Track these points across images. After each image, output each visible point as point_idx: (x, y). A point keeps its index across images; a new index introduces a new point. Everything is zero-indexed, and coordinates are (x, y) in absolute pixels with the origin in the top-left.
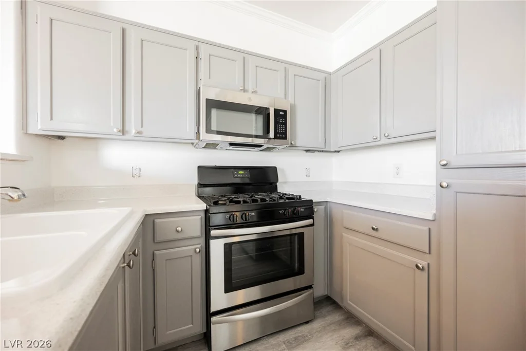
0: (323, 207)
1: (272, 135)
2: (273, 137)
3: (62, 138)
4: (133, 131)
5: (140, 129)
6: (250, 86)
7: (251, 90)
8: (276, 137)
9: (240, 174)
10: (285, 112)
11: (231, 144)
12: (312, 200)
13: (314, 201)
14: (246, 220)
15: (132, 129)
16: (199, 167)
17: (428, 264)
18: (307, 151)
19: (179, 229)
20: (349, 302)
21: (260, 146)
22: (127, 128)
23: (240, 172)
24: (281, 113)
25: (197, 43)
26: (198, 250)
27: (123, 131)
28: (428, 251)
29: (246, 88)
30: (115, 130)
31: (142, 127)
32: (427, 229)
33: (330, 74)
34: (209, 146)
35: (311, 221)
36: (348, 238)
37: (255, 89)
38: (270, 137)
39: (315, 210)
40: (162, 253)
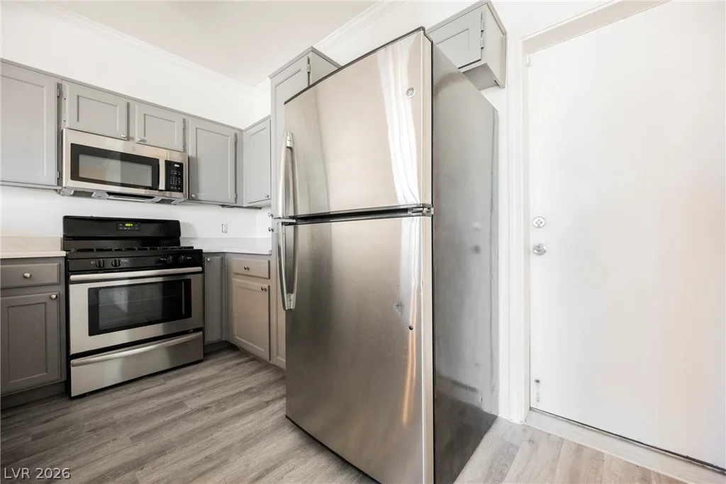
0: (219, 257)
1: (162, 186)
2: (164, 189)
6: (137, 134)
7: (137, 139)
8: (167, 189)
9: (127, 227)
10: (181, 165)
11: (110, 193)
12: (201, 250)
13: (204, 252)
14: (116, 265)
16: (66, 218)
17: (269, 286)
18: (223, 206)
19: (27, 275)
20: (238, 338)
21: (152, 197)
23: (127, 225)
24: (176, 165)
25: (59, 81)
26: (54, 296)
28: (268, 278)
29: (131, 135)
32: (267, 262)
33: (242, 131)
34: (78, 193)
35: (199, 269)
36: (236, 281)
37: (142, 138)
38: (160, 189)
39: (208, 260)
40: (5, 300)
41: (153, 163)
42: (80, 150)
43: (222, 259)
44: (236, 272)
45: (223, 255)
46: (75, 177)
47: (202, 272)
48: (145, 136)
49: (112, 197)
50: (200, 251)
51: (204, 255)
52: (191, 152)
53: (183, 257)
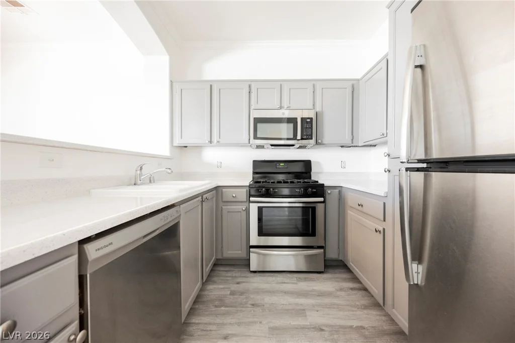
0: (337, 191)
1: (299, 137)
2: (300, 139)
3: (186, 147)
4: (216, 141)
5: (219, 140)
6: (285, 105)
7: (286, 107)
8: (302, 139)
9: (281, 166)
10: (311, 119)
11: (272, 145)
13: (325, 185)
15: (215, 139)
16: (254, 162)
17: (384, 229)
18: (342, 147)
19: (234, 195)
20: (351, 263)
21: (293, 145)
22: (212, 140)
23: (281, 164)
24: (308, 120)
25: (250, 83)
26: (244, 209)
27: (211, 142)
28: (383, 220)
29: (282, 105)
30: (207, 142)
31: (220, 138)
32: (383, 203)
33: (358, 80)
34: (258, 147)
35: (322, 199)
36: (351, 214)
37: (288, 105)
38: (298, 139)
39: (329, 192)
40: (226, 208)
41: (292, 121)
42: (258, 121)
43: (340, 192)
44: (352, 206)
45: (340, 189)
46: (256, 137)
47: (324, 202)
48: (290, 104)
49: (273, 147)
50: (323, 185)
51: (325, 188)
52: (318, 109)
53: (310, 190)
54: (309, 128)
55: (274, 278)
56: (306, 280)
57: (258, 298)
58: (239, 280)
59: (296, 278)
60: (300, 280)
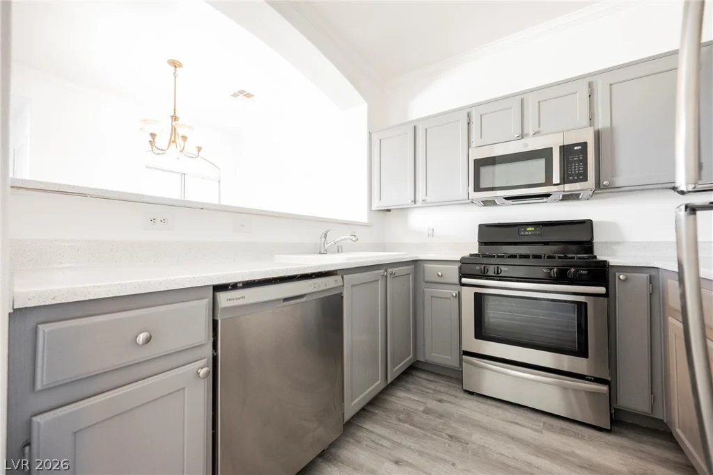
0: (644, 275)
1: (556, 180)
2: (558, 182)
3: (389, 210)
4: (421, 200)
5: (425, 197)
6: (530, 129)
7: (532, 133)
8: (565, 180)
9: (528, 231)
10: (584, 144)
11: (507, 198)
12: (608, 262)
14: (498, 273)
15: (420, 197)
16: (480, 226)
19: (440, 274)
20: (677, 430)
21: (548, 195)
22: (417, 199)
23: (529, 229)
24: (576, 148)
25: (468, 110)
26: (454, 295)
27: (415, 201)
29: (525, 131)
30: (410, 201)
31: (427, 194)
34: (487, 203)
35: (602, 290)
36: (674, 325)
37: (537, 129)
38: (554, 183)
39: (621, 277)
40: (429, 291)
41: (546, 154)
42: (480, 163)
43: (653, 279)
44: (672, 305)
45: (653, 272)
46: (477, 188)
47: (606, 295)
48: (539, 127)
49: (510, 202)
50: (605, 263)
51: (611, 272)
52: (602, 123)
53: (573, 270)
54: (581, 161)
55: (500, 412)
56: (562, 431)
57: (463, 431)
58: (444, 397)
59: (544, 423)
60: (551, 428)
